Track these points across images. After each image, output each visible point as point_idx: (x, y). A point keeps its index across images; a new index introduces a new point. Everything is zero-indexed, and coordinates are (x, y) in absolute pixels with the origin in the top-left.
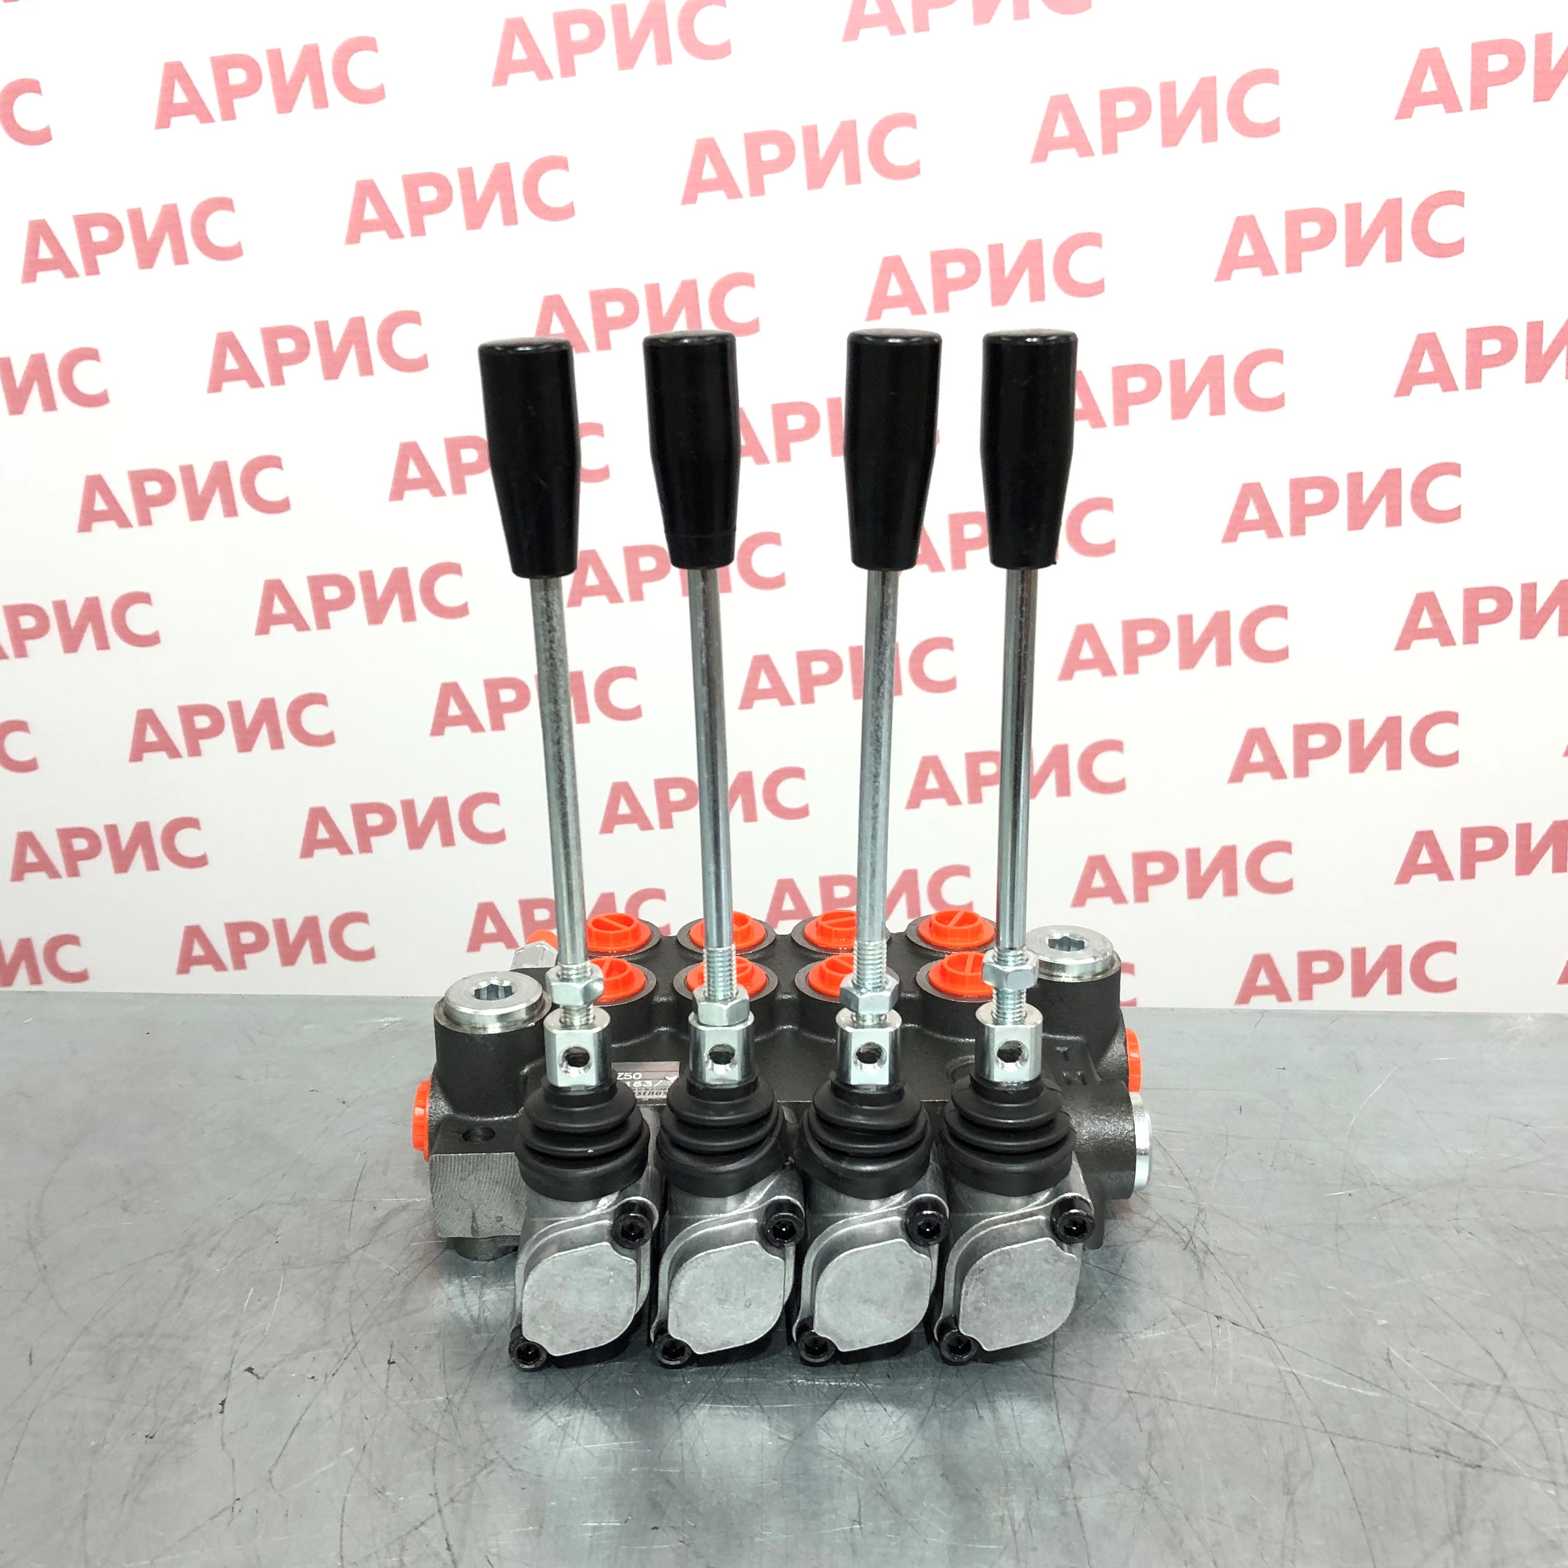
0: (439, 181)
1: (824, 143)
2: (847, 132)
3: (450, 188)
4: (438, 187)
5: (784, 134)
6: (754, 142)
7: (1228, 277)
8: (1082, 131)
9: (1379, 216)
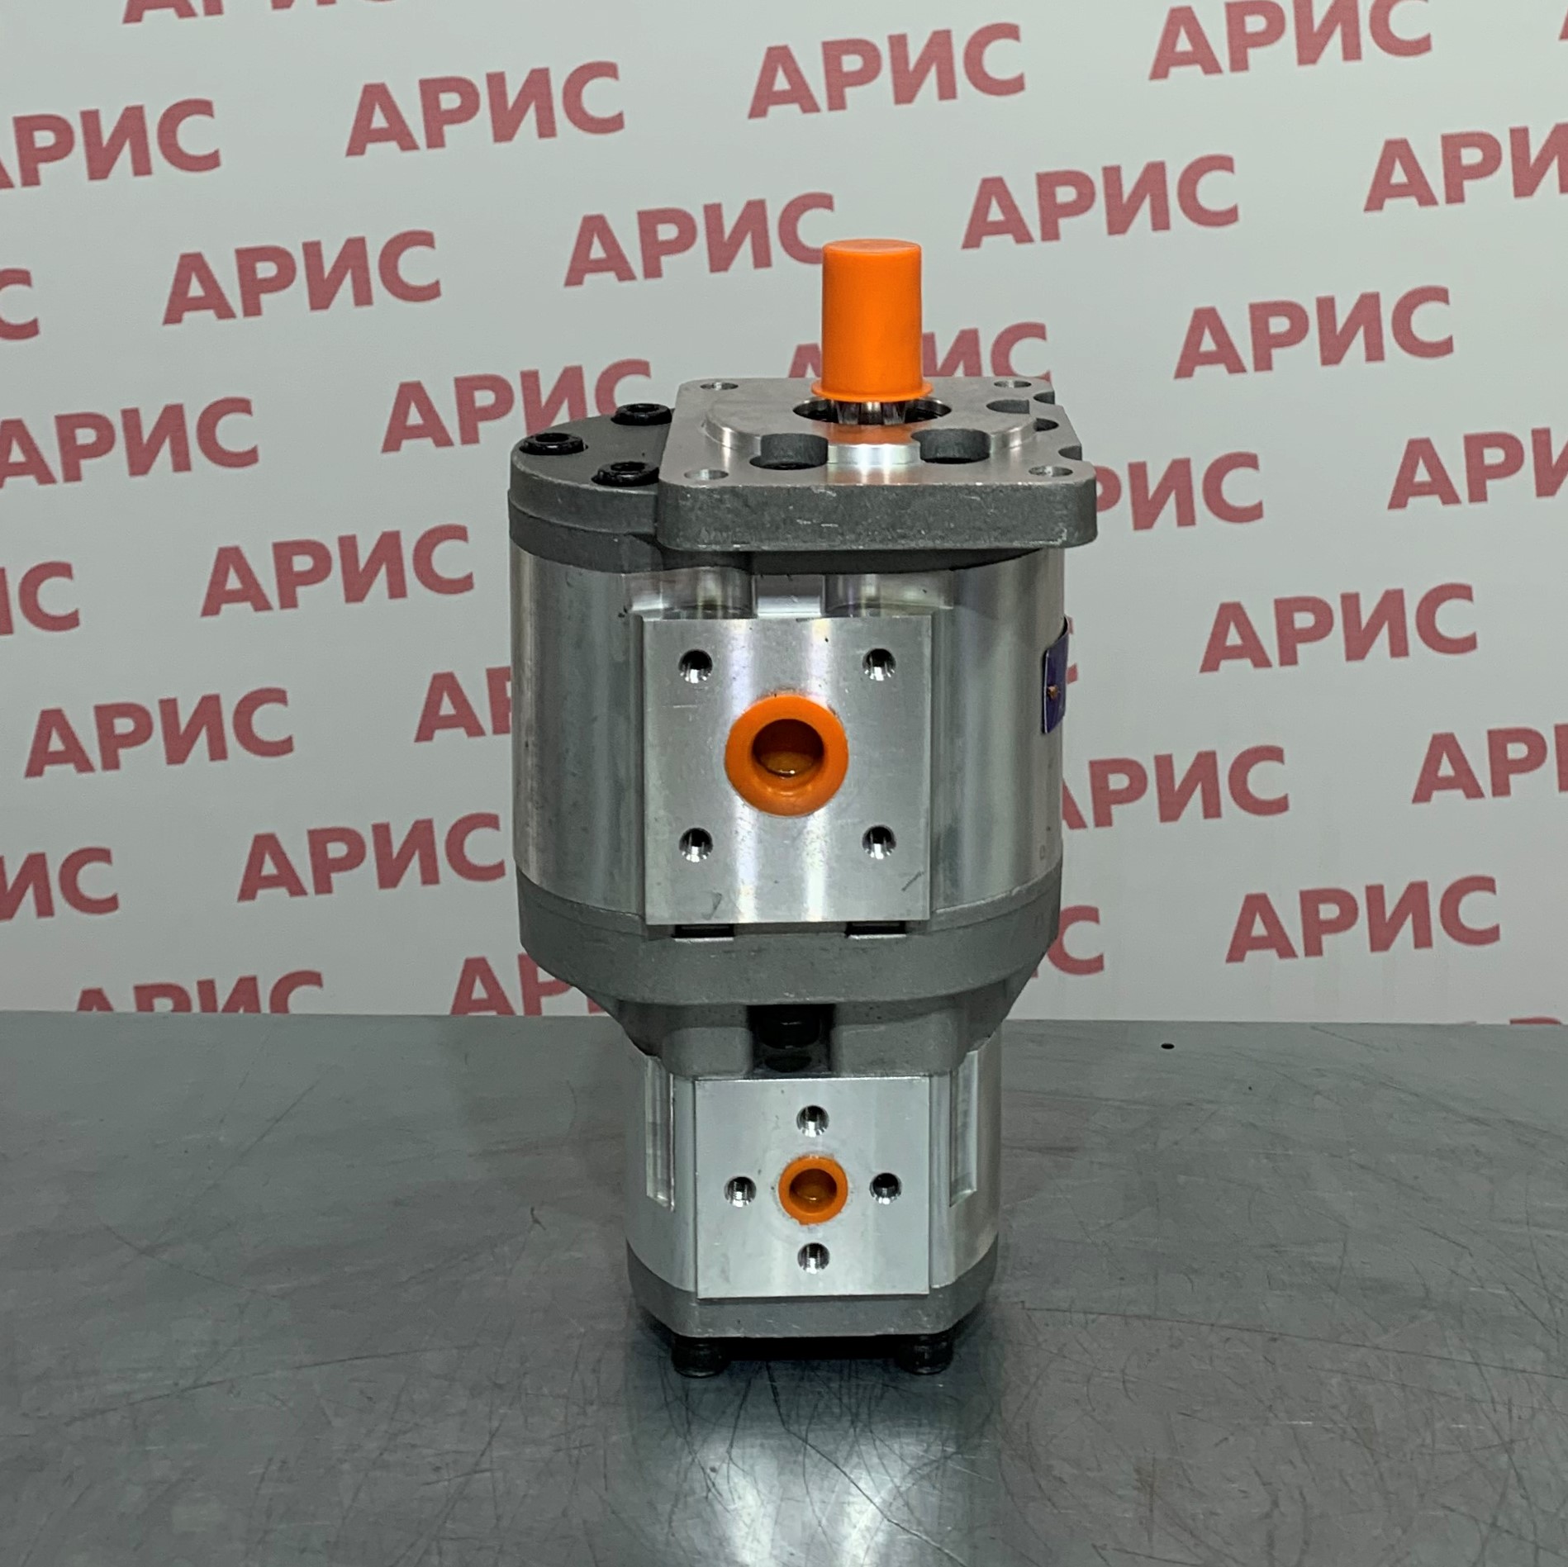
0: (463, 87)
1: (914, 53)
2: (940, 41)
3: (476, 94)
4: (461, 95)
5: (866, 43)
6: (833, 51)
7: (1380, 207)
8: (1208, 47)
9: (1549, 142)
